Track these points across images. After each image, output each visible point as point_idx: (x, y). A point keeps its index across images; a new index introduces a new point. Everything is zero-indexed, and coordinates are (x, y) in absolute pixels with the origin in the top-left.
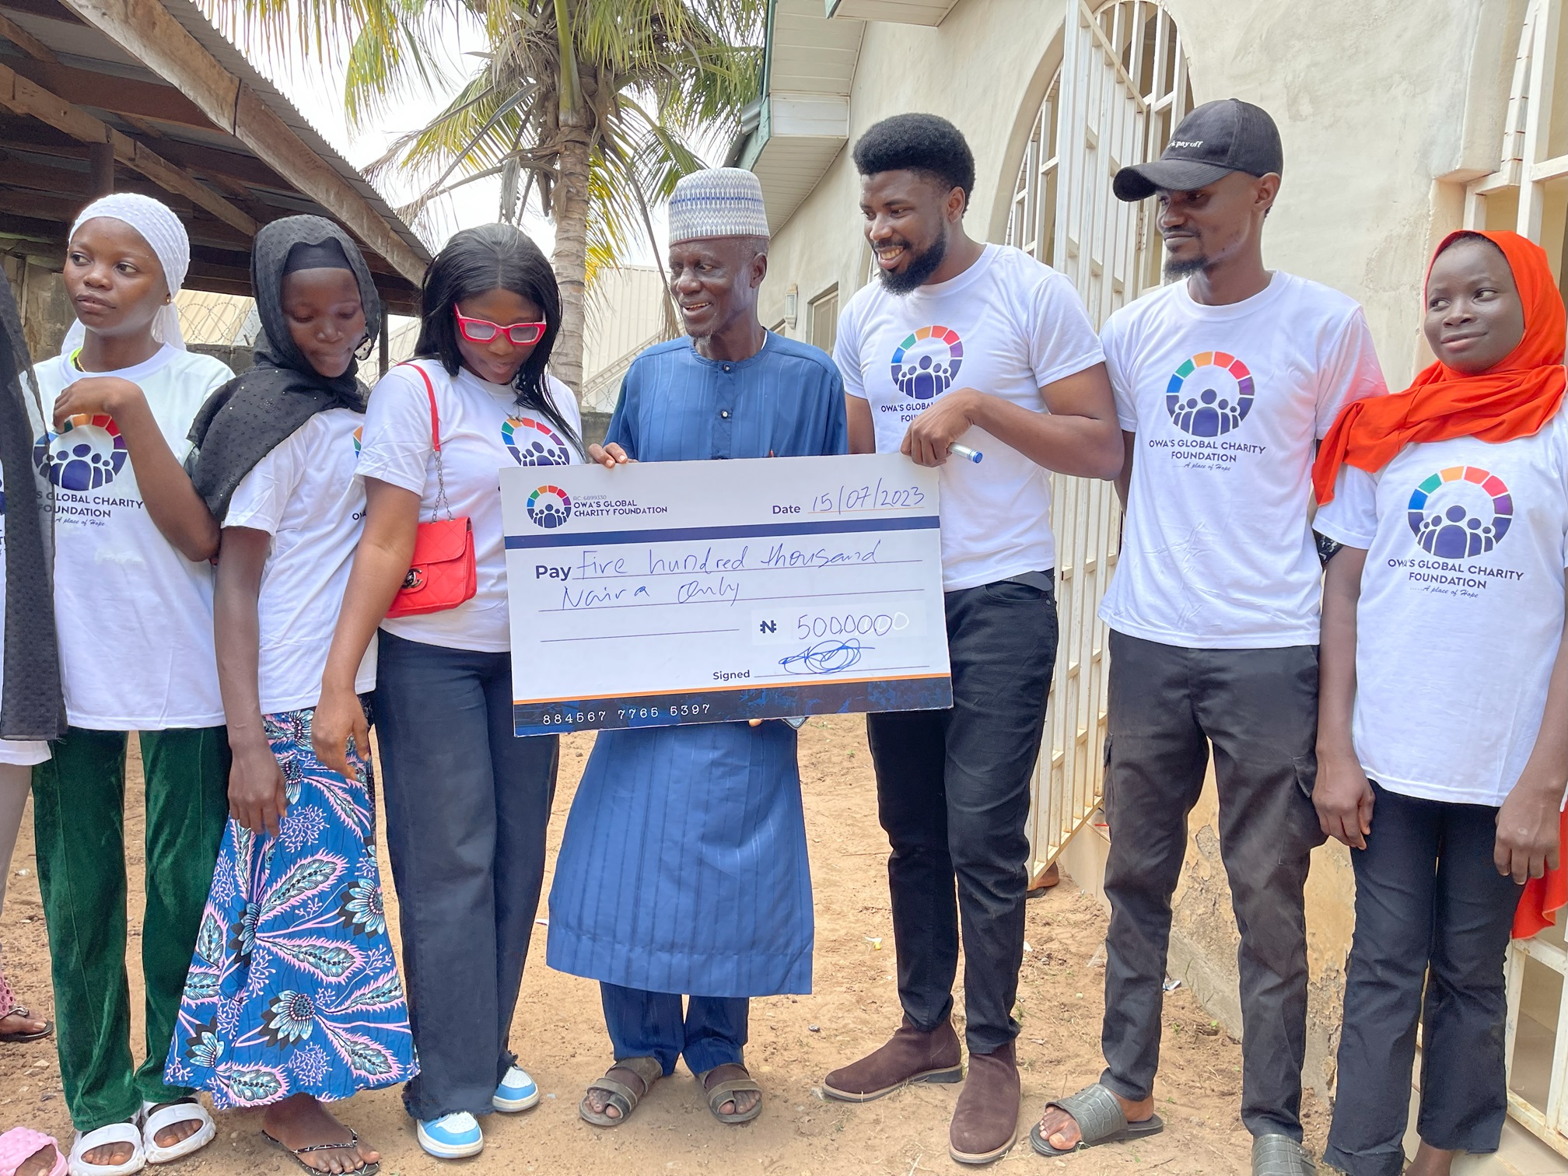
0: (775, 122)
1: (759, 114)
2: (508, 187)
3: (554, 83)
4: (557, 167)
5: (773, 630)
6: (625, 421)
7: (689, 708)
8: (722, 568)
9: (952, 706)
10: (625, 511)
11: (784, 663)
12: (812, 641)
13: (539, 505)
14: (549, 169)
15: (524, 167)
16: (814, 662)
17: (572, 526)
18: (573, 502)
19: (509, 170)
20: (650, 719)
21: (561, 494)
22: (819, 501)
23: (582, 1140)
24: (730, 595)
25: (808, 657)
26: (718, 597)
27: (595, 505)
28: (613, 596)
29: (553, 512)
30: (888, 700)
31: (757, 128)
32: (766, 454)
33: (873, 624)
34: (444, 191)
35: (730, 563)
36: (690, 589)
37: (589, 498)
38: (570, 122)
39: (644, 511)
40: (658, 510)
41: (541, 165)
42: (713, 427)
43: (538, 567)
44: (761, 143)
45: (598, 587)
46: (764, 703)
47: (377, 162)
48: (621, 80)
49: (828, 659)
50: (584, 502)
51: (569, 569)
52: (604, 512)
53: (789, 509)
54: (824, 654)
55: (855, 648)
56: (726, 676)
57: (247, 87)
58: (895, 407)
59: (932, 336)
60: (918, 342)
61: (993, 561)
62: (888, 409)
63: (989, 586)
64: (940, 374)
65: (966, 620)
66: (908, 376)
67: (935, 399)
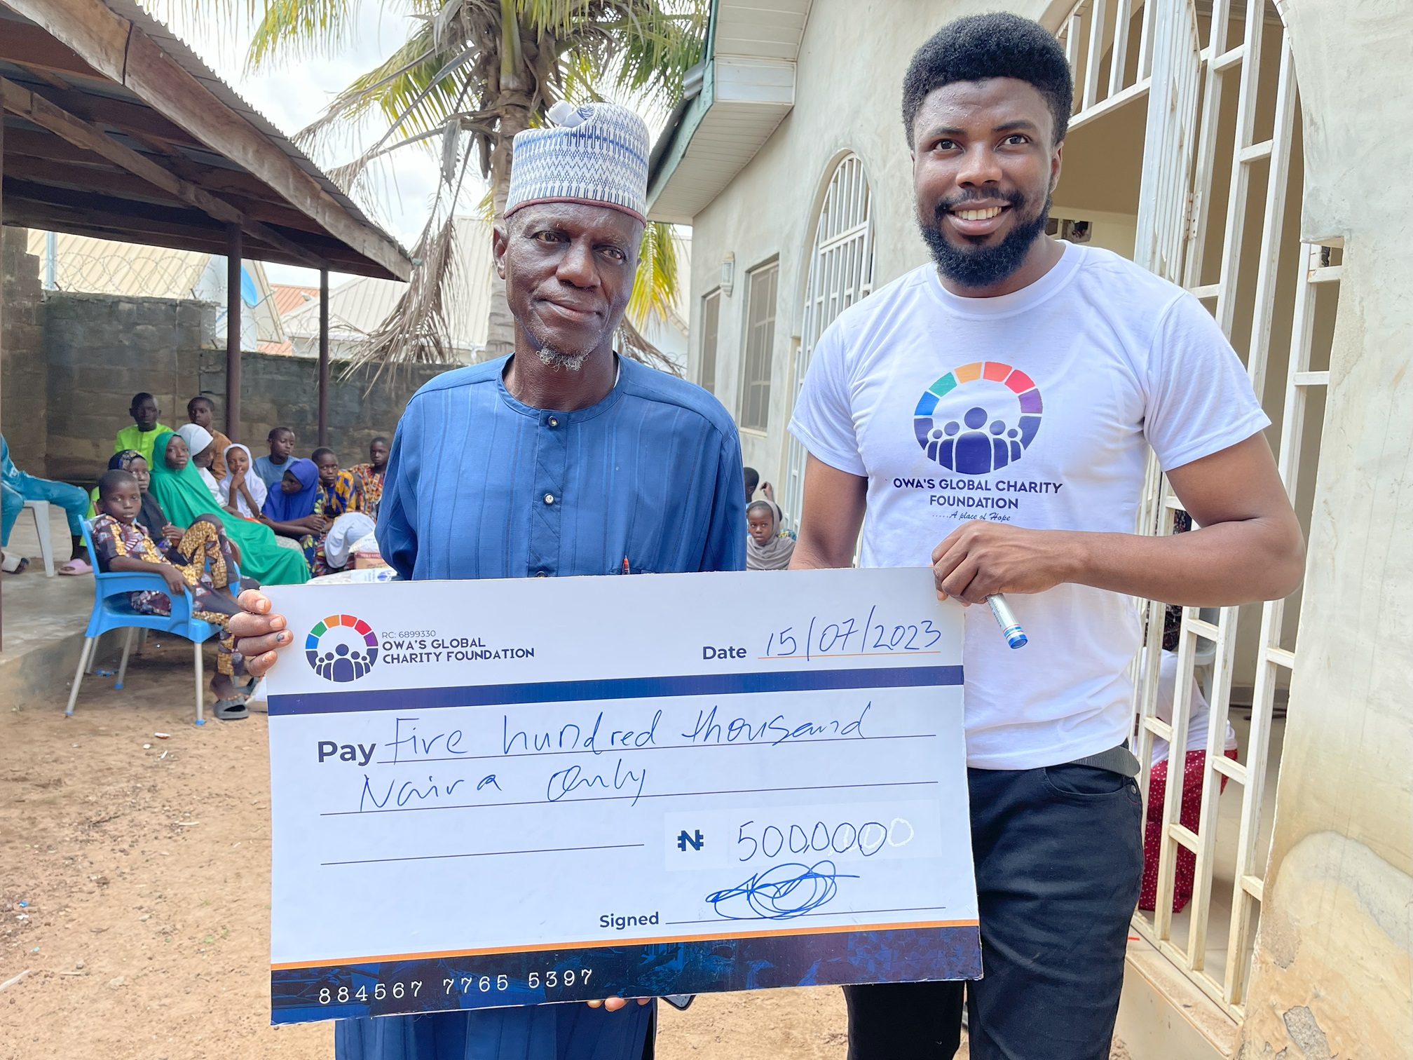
0: (719, 86)
1: (702, 79)
2: (449, 149)
3: (495, 46)
4: (496, 130)
5: (697, 845)
7: (560, 977)
8: (618, 744)
9: (981, 975)
10: (465, 655)
11: (715, 901)
12: (760, 864)
13: (326, 645)
14: (489, 132)
15: (463, 129)
16: (763, 900)
17: (376, 680)
18: (381, 641)
19: (449, 132)
20: (494, 995)
21: (362, 627)
22: (776, 638)
24: (631, 788)
25: (752, 891)
26: (612, 792)
27: (416, 646)
28: (442, 790)
29: (348, 656)
30: (880, 963)
31: (699, 93)
33: (857, 837)
34: (382, 153)
35: (634, 737)
36: (568, 779)
37: (407, 634)
38: (511, 86)
39: (497, 656)
40: (520, 653)
41: (482, 128)
42: (531, 520)
43: (321, 745)
44: (703, 109)
45: (418, 775)
46: (681, 968)
47: (319, 122)
48: (561, 45)
49: (785, 894)
50: (399, 640)
51: (373, 746)
52: (432, 657)
53: (728, 653)
54: (779, 886)
55: (829, 877)
56: (620, 921)
57: (140, 30)
58: (919, 482)
59: (985, 377)
60: (960, 385)
61: (1059, 730)
62: (907, 485)
63: (1051, 770)
64: (1004, 437)
65: (1016, 824)
66: (945, 437)
67: (992, 476)
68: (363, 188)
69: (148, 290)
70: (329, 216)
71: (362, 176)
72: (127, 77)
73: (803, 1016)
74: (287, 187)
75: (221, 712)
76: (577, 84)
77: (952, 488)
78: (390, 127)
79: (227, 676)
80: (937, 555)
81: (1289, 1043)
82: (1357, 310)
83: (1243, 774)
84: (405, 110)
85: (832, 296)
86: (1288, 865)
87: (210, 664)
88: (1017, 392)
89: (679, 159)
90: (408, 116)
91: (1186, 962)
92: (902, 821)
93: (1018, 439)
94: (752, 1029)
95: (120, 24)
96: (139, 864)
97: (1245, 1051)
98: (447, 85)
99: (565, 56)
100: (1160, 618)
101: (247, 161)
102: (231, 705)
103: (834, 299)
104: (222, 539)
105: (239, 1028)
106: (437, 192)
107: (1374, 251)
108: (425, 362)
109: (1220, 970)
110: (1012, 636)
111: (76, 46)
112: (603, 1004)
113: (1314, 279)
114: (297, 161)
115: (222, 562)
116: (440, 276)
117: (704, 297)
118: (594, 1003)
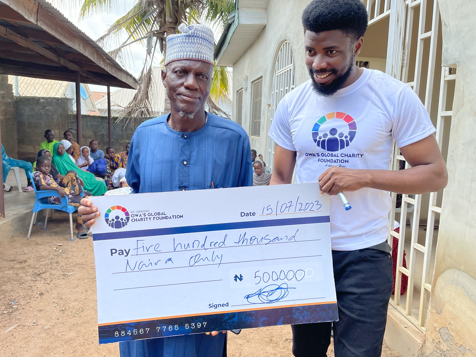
0: (240, 18)
1: (234, 16)
2: (149, 43)
3: (164, 7)
5: (241, 279)
7: (196, 325)
8: (213, 246)
9: (338, 320)
10: (159, 218)
11: (247, 298)
12: (262, 285)
13: (112, 216)
14: (162, 37)
15: (154, 36)
16: (264, 297)
17: (129, 227)
18: (130, 214)
19: (149, 37)
20: (174, 332)
21: (124, 210)
24: (218, 261)
25: (260, 294)
26: (211, 262)
27: (143, 215)
28: (153, 264)
29: (119, 220)
30: (304, 317)
31: (234, 21)
33: (295, 275)
34: (127, 45)
35: (218, 244)
36: (196, 259)
37: (139, 212)
38: (169, 21)
39: (170, 218)
40: (178, 217)
41: (160, 36)
42: (179, 170)
43: (112, 250)
44: (235, 27)
45: (145, 259)
46: (237, 321)
47: (105, 35)
48: (186, 6)
49: (271, 295)
50: (137, 214)
51: (129, 250)
52: (148, 219)
53: (249, 214)
54: (269, 292)
55: (286, 288)
56: (216, 306)
57: (42, 6)
58: (314, 154)
59: (336, 117)
60: (328, 121)
61: (363, 237)
62: (310, 155)
63: (361, 250)
64: (343, 138)
65: (349, 269)
66: (323, 139)
67: (339, 152)
68: (120, 57)
69: (49, 95)
70: (109, 68)
71: (120, 53)
72: (38, 22)
73: (276, 333)
75: (79, 236)
76: (192, 20)
77: (325, 156)
78: (129, 36)
79: (81, 224)
80: (320, 179)
81: (441, 340)
82: (462, 89)
83: (424, 249)
84: (134, 30)
85: (281, 90)
86: (440, 280)
87: (75, 220)
88: (348, 122)
89: (228, 44)
90: (135, 32)
91: (405, 312)
92: (310, 269)
93: (348, 139)
94: (259, 338)
95: (35, 4)
96: (53, 287)
97: (426, 342)
98: (148, 21)
99: (188, 10)
100: (395, 197)
101: (80, 49)
102: (82, 234)
103: (282, 91)
104: (77, 178)
105: (88, 342)
106: (146, 58)
107: (467, 69)
108: (144, 116)
109: (417, 315)
110: (346, 206)
111: (20, 11)
112: (211, 334)
113: (446, 79)
114: (97, 49)
115: (77, 186)
116: (148, 87)
117: (237, 92)
118: (208, 333)
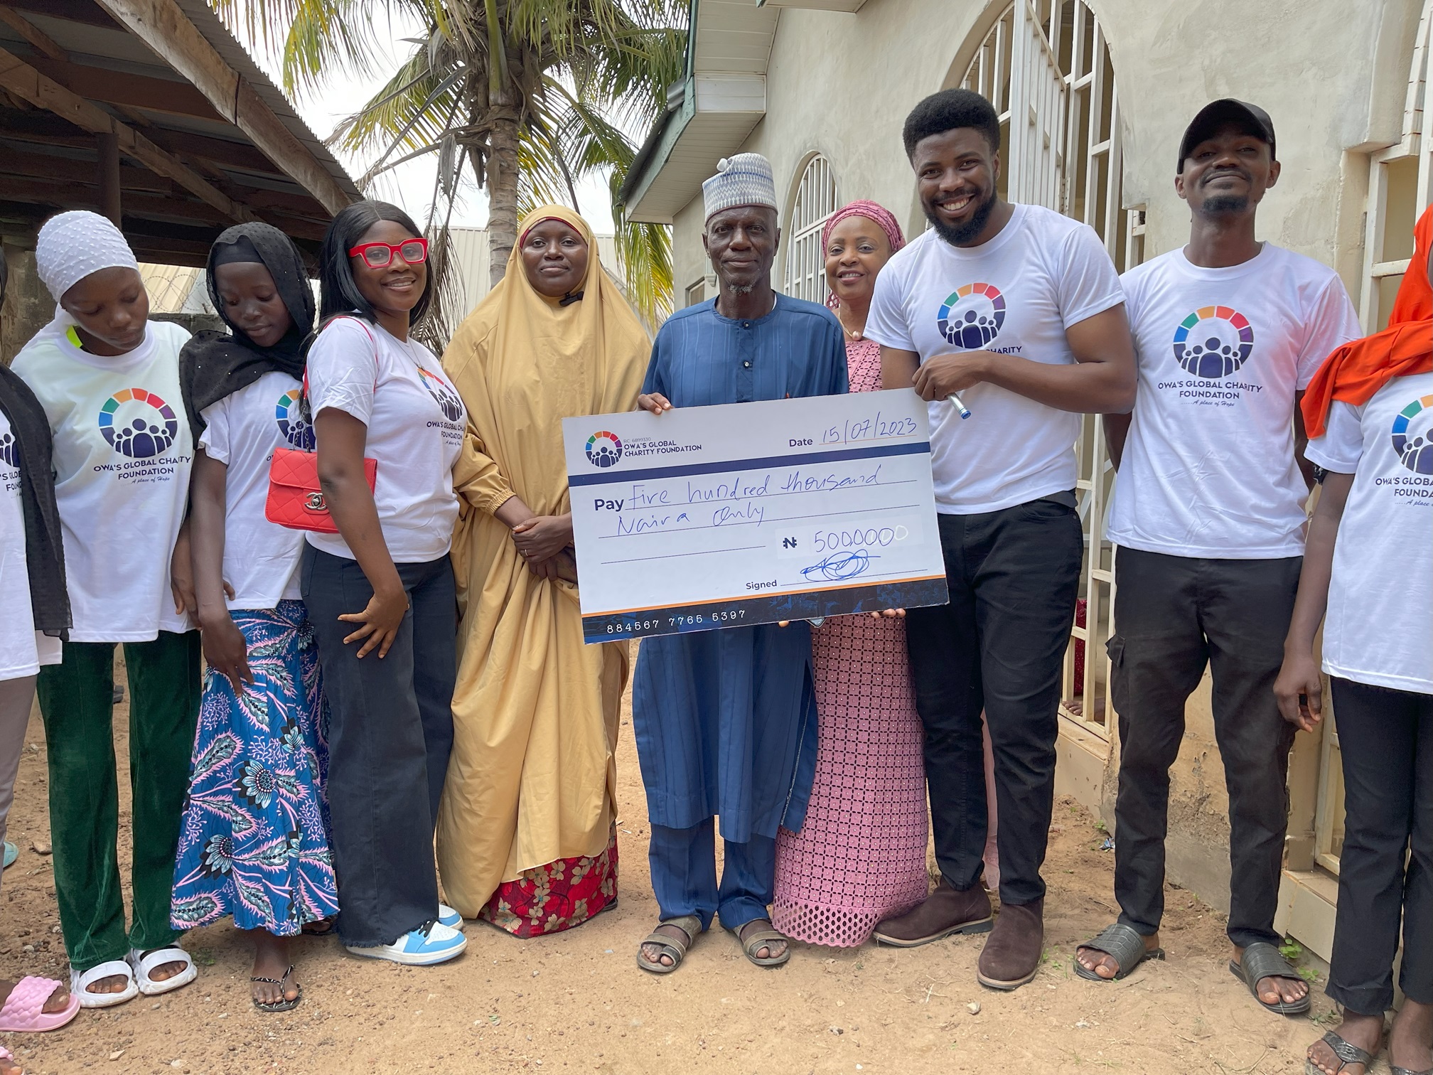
0: (700, 99)
1: (683, 92)
2: (445, 163)
3: (483, 66)
4: (488, 143)
5: (794, 545)
6: (659, 375)
7: (728, 615)
8: (748, 494)
9: (948, 602)
10: (666, 450)
11: (805, 573)
12: (827, 553)
13: (596, 448)
14: (480, 145)
15: (457, 143)
16: (830, 571)
17: (622, 465)
18: (623, 445)
19: (446, 147)
20: (695, 625)
21: (614, 437)
22: (828, 433)
23: (645, 984)
24: (757, 517)
25: (824, 567)
26: (743, 520)
27: (641, 446)
28: (659, 523)
29: (607, 453)
30: (894, 600)
31: (681, 105)
32: (783, 396)
33: (878, 536)
34: (387, 168)
35: (756, 490)
36: (723, 514)
37: (636, 440)
38: (500, 101)
39: (683, 450)
40: (694, 448)
41: (473, 140)
42: (737, 376)
43: (596, 501)
44: (685, 119)
45: (646, 515)
46: (791, 607)
48: (545, 62)
49: (842, 568)
50: (633, 444)
51: (623, 501)
52: (650, 452)
53: (803, 442)
54: (838, 564)
55: (864, 558)
56: (757, 585)
57: (245, 80)
59: (974, 292)
64: (987, 325)
66: (955, 330)
74: (331, 204)
78: (393, 141)
84: (406, 125)
89: (662, 164)
92: (902, 527)
93: (994, 325)
95: (233, 75)
99: (548, 71)
101: (306, 182)
106: (432, 202)
111: (210, 96)
113: (1136, 234)
114: (337, 179)
117: (688, 289)
